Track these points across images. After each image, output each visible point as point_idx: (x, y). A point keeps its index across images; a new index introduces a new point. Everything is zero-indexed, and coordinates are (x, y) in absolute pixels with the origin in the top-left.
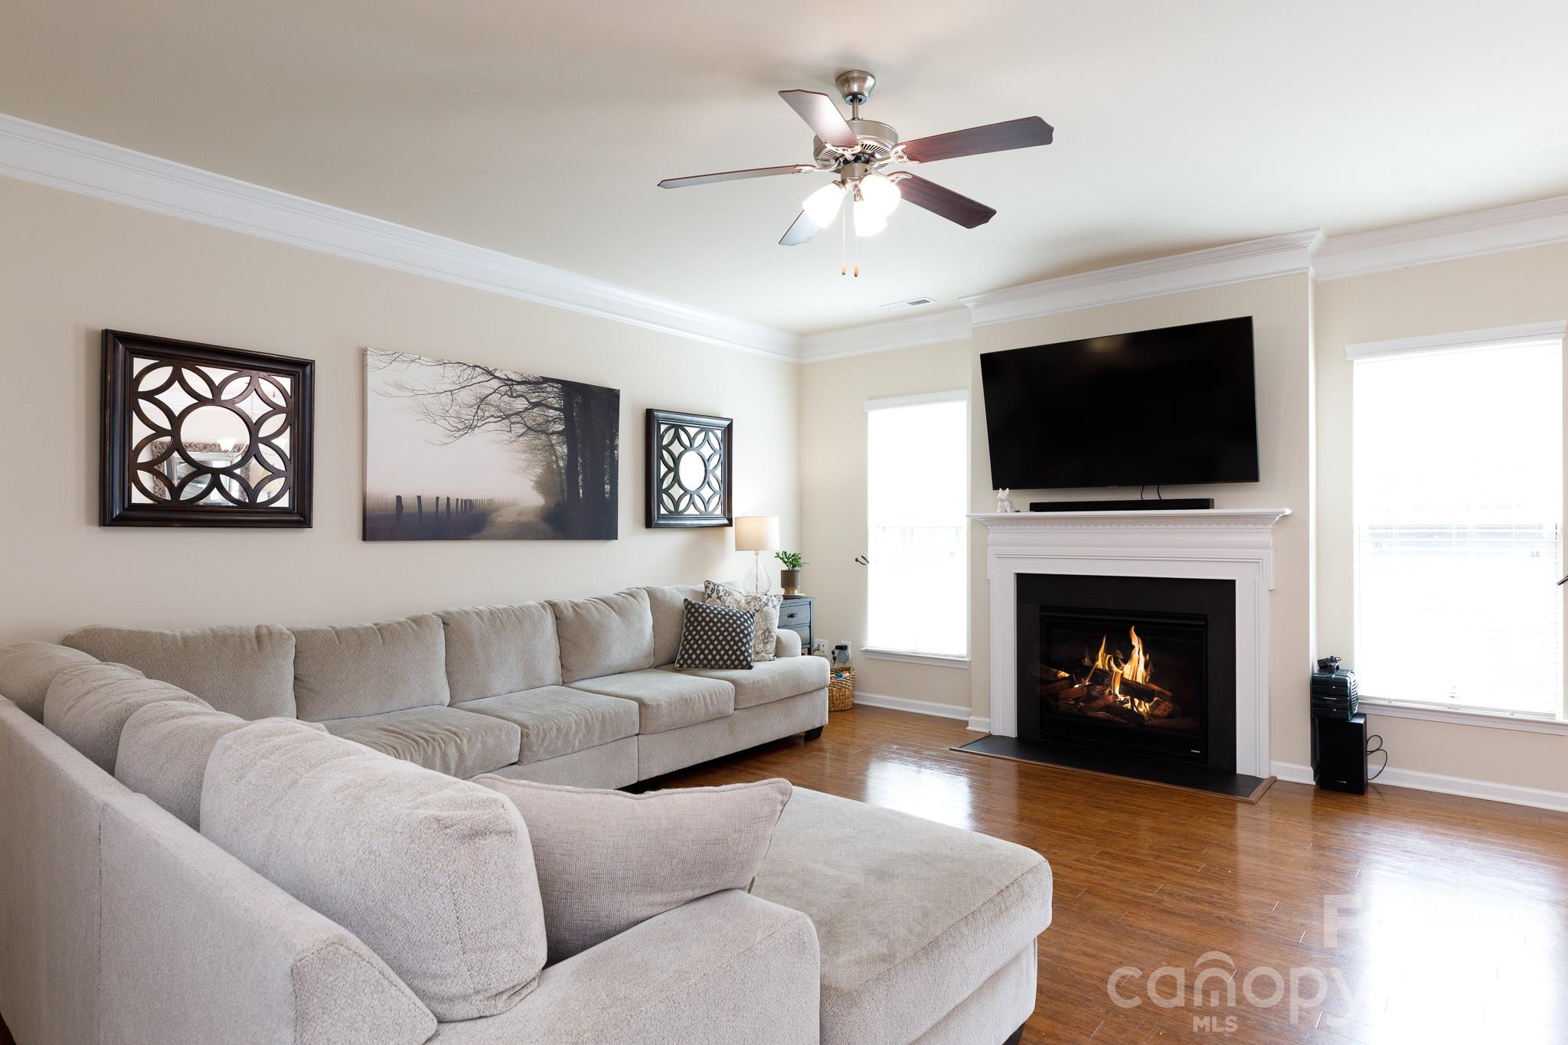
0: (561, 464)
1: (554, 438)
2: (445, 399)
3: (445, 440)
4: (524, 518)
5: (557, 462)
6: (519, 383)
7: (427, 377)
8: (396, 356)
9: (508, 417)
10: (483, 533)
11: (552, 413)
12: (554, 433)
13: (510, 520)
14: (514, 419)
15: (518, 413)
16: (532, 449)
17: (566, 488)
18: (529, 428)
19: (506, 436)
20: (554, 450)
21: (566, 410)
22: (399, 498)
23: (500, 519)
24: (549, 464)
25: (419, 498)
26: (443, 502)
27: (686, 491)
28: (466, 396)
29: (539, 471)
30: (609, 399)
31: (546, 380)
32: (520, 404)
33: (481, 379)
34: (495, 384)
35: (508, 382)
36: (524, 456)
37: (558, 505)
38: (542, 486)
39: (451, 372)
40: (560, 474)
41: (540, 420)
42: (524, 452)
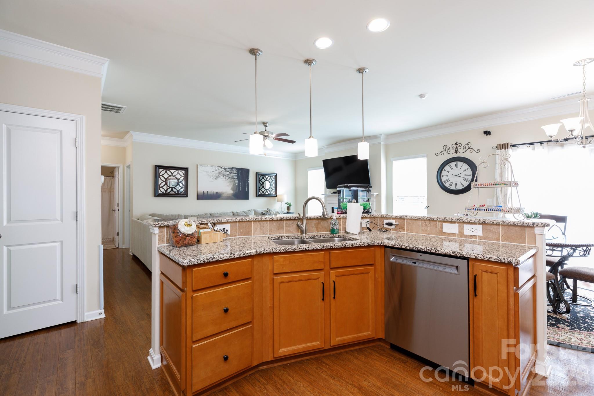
0: (236, 184)
1: (235, 179)
2: (213, 173)
3: (212, 181)
4: (228, 195)
5: (235, 184)
6: (227, 169)
7: (209, 169)
8: (203, 165)
9: (225, 176)
10: (220, 198)
11: (234, 174)
12: (235, 178)
13: (225, 196)
14: (226, 176)
15: (227, 175)
16: (230, 182)
17: (237, 189)
18: (230, 178)
19: (225, 179)
20: (235, 182)
21: (238, 174)
22: (204, 192)
23: (224, 196)
24: (234, 185)
25: (207, 192)
26: (212, 192)
27: (265, 189)
28: (217, 172)
29: (232, 186)
30: (248, 171)
31: (233, 168)
32: (228, 173)
33: (219, 169)
34: (223, 169)
35: (225, 169)
36: (228, 183)
37: (236, 193)
38: (232, 189)
39: (214, 168)
40: (236, 187)
41: (232, 176)
42: (228, 182)
